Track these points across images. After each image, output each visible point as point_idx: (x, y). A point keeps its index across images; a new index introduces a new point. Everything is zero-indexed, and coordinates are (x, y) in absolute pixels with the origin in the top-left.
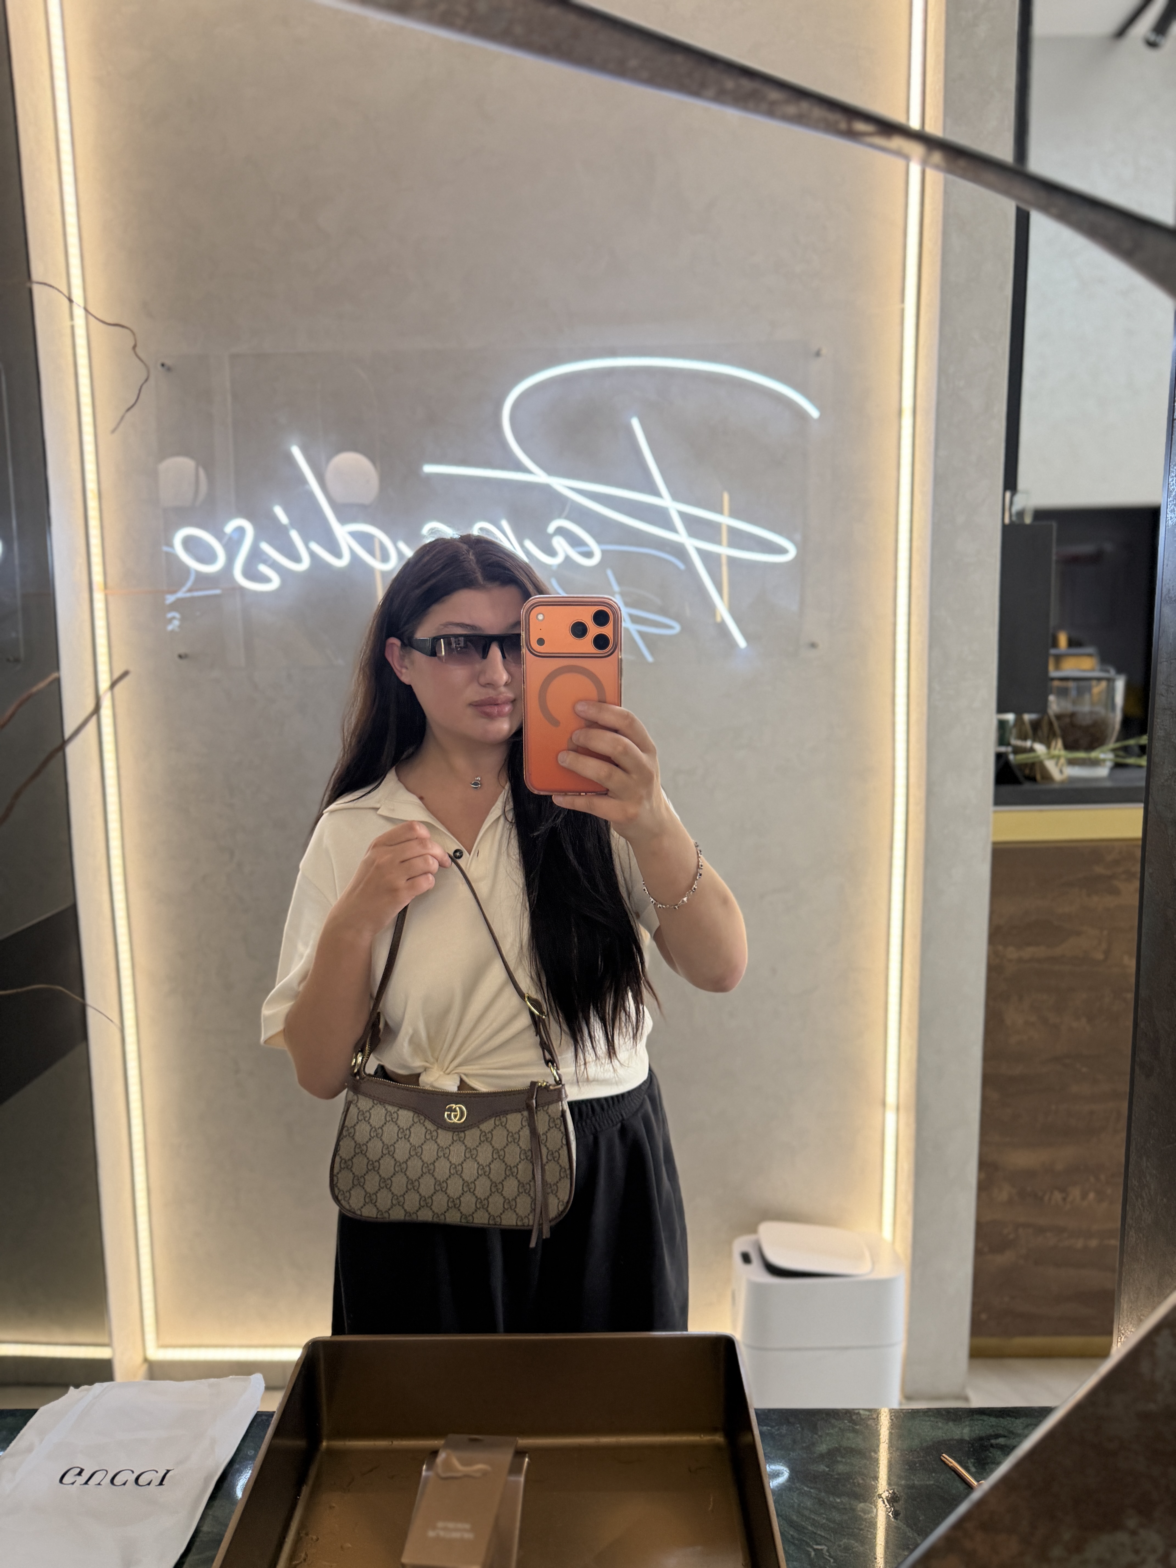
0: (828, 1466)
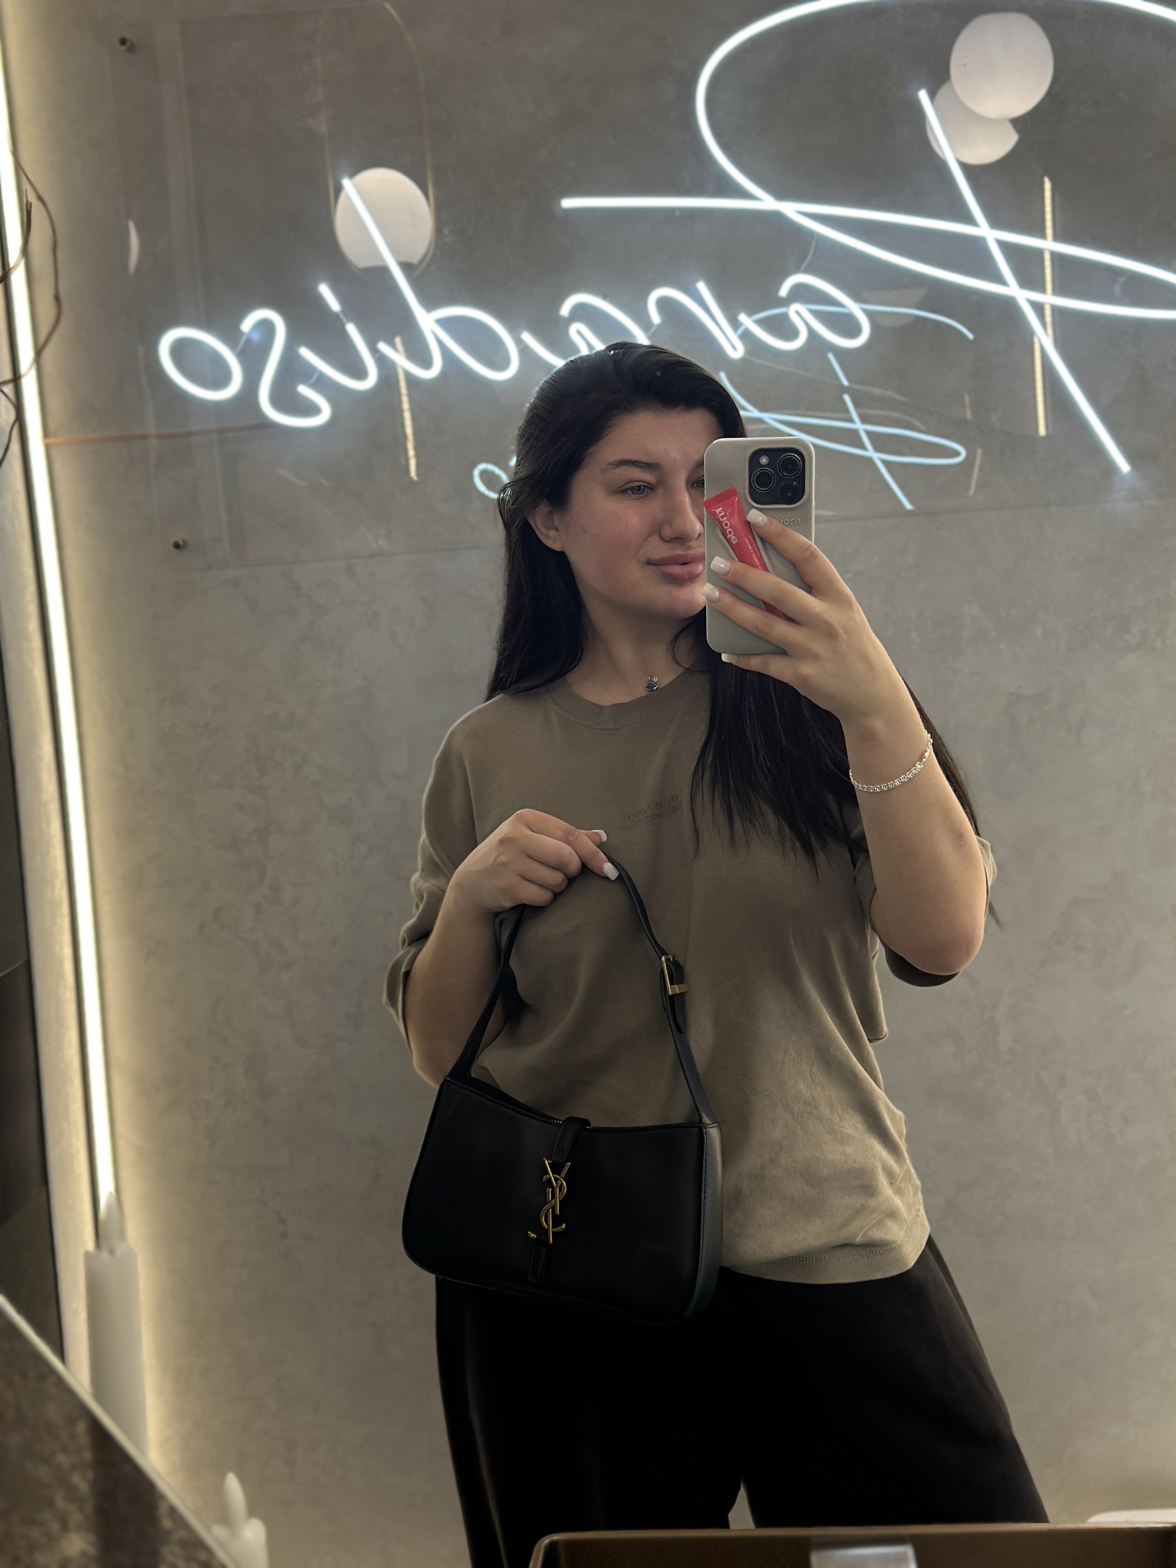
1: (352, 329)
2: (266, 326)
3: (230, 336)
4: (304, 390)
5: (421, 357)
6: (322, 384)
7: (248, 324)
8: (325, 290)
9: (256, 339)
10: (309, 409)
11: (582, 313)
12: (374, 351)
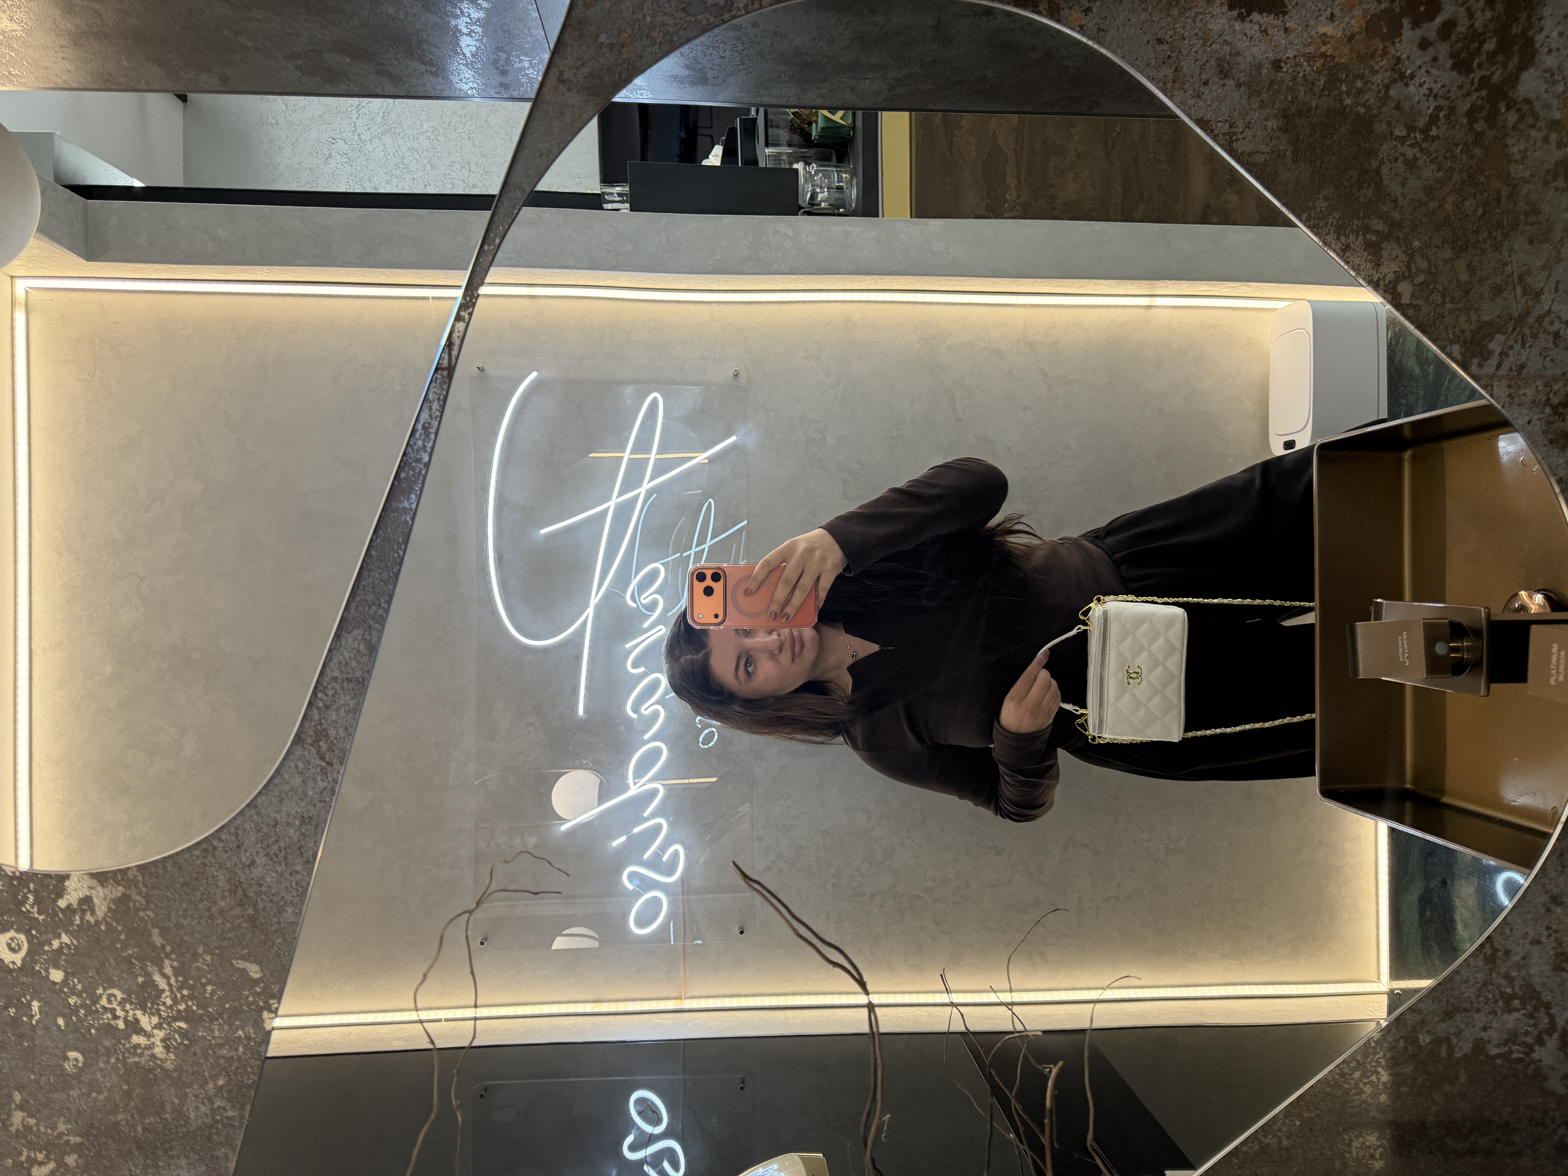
1: (635, 831)
2: (631, 876)
3: (635, 896)
4: (664, 859)
5: (654, 793)
6: (664, 847)
7: (630, 886)
8: (615, 844)
9: (637, 882)
10: (675, 856)
12: (648, 819)
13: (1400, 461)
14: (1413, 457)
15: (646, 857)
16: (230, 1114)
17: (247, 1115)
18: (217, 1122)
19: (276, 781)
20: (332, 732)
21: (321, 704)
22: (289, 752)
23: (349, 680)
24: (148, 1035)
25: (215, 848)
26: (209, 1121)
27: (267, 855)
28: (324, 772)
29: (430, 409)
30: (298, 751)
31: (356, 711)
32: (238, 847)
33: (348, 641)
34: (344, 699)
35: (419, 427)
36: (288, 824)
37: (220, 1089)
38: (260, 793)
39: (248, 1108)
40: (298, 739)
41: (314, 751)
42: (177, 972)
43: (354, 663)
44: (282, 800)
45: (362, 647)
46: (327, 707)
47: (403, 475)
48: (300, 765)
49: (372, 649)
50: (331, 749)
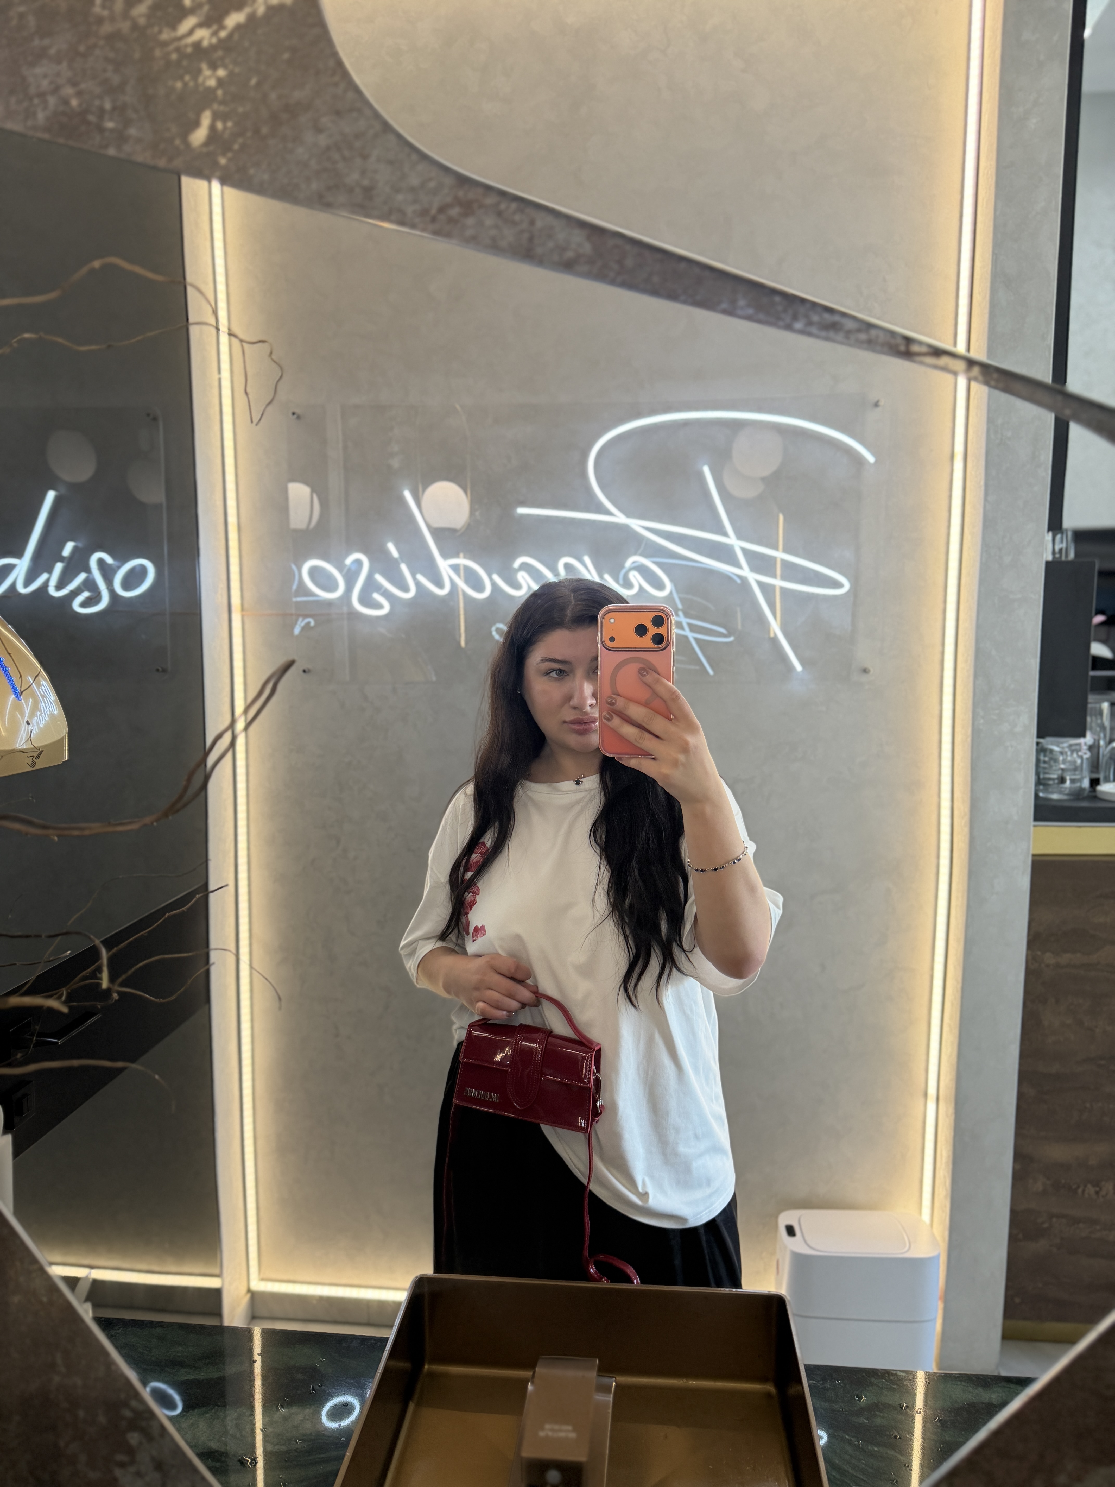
0: (867, 1419)
1: (404, 567)
2: (359, 562)
3: (340, 567)
4: (376, 596)
5: (440, 584)
6: (386, 594)
7: (349, 561)
8: (391, 547)
9: (354, 568)
10: (379, 606)
11: (525, 567)
12: (415, 578)
13: (763, 1379)
14: (769, 1395)
15: (379, 577)
16: (41, 116)
17: (40, 135)
18: (31, 99)
19: (414, 157)
20: (470, 221)
21: (503, 206)
22: (446, 169)
23: (531, 239)
24: (126, 15)
25: (336, 85)
26: (32, 90)
27: (328, 148)
28: (424, 212)
29: (859, 330)
30: (448, 181)
31: (495, 247)
32: (338, 113)
33: (578, 237)
34: (509, 235)
35: (837, 318)
36: (363, 173)
37: (66, 102)
38: (399, 136)
39: (46, 136)
40: (463, 181)
41: (449, 200)
42: (197, 45)
43: (551, 244)
44: (391, 163)
45: (570, 254)
46: (499, 214)
47: (777, 299)
48: (432, 185)
49: (568, 266)
50: (451, 220)
